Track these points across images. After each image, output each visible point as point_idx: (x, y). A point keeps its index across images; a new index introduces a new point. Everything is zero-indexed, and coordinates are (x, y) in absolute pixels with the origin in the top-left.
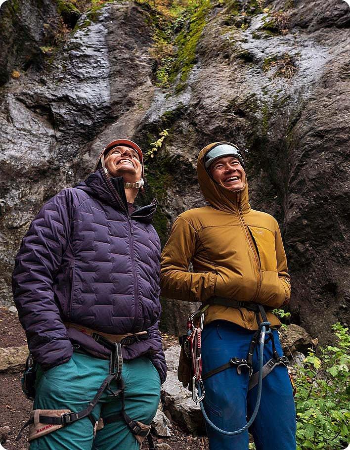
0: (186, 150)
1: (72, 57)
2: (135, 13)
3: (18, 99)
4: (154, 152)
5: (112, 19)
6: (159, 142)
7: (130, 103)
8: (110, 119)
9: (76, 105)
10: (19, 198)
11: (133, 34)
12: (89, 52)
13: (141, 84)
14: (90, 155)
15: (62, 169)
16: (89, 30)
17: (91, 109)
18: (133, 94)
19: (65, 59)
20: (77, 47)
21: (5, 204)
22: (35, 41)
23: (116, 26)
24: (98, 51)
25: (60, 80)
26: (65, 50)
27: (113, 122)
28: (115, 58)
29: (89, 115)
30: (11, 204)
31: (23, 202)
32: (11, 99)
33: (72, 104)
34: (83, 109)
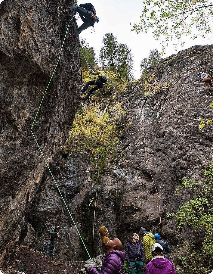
0: (99, 204)
1: (65, 171)
2: (85, 155)
3: (49, 188)
4: (90, 204)
5: (78, 157)
6: (92, 201)
7: (84, 186)
8: (78, 192)
9: (67, 188)
10: (51, 222)
11: (85, 162)
12: (71, 169)
13: (87, 179)
14: (71, 204)
15: (63, 210)
16: (71, 161)
17: (72, 189)
18: (85, 183)
19: (63, 171)
20: (67, 167)
21: (47, 224)
22: (54, 166)
23: (79, 159)
24: (74, 168)
25: (62, 179)
26: (63, 168)
27: (78, 193)
28: (79, 170)
29: (71, 190)
30: (48, 224)
31: (52, 223)
32: (47, 188)
33: (66, 188)
34: (69, 189)
